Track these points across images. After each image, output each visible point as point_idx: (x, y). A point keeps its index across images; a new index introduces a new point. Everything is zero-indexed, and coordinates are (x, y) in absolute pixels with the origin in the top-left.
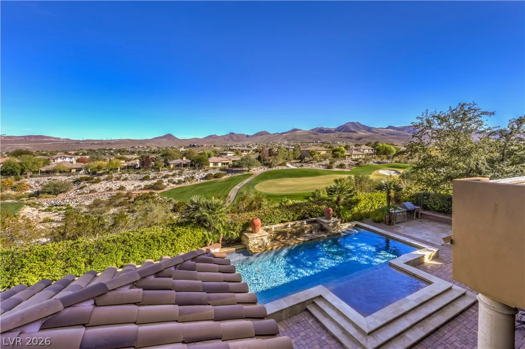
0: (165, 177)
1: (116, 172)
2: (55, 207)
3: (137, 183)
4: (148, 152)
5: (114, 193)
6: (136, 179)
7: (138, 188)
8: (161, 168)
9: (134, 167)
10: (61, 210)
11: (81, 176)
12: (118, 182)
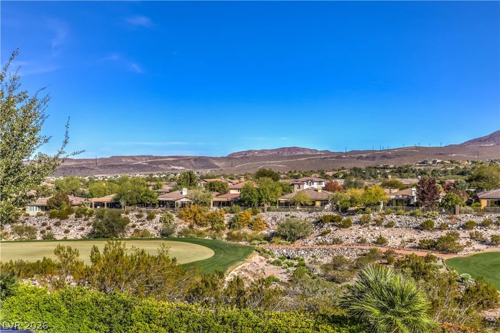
0: (465, 227)
1: (375, 210)
2: (287, 260)
3: (408, 235)
4: (452, 172)
5: (367, 248)
6: (408, 227)
7: (410, 245)
8: (457, 207)
9: (407, 203)
10: (290, 265)
11: (326, 214)
12: (377, 228)
